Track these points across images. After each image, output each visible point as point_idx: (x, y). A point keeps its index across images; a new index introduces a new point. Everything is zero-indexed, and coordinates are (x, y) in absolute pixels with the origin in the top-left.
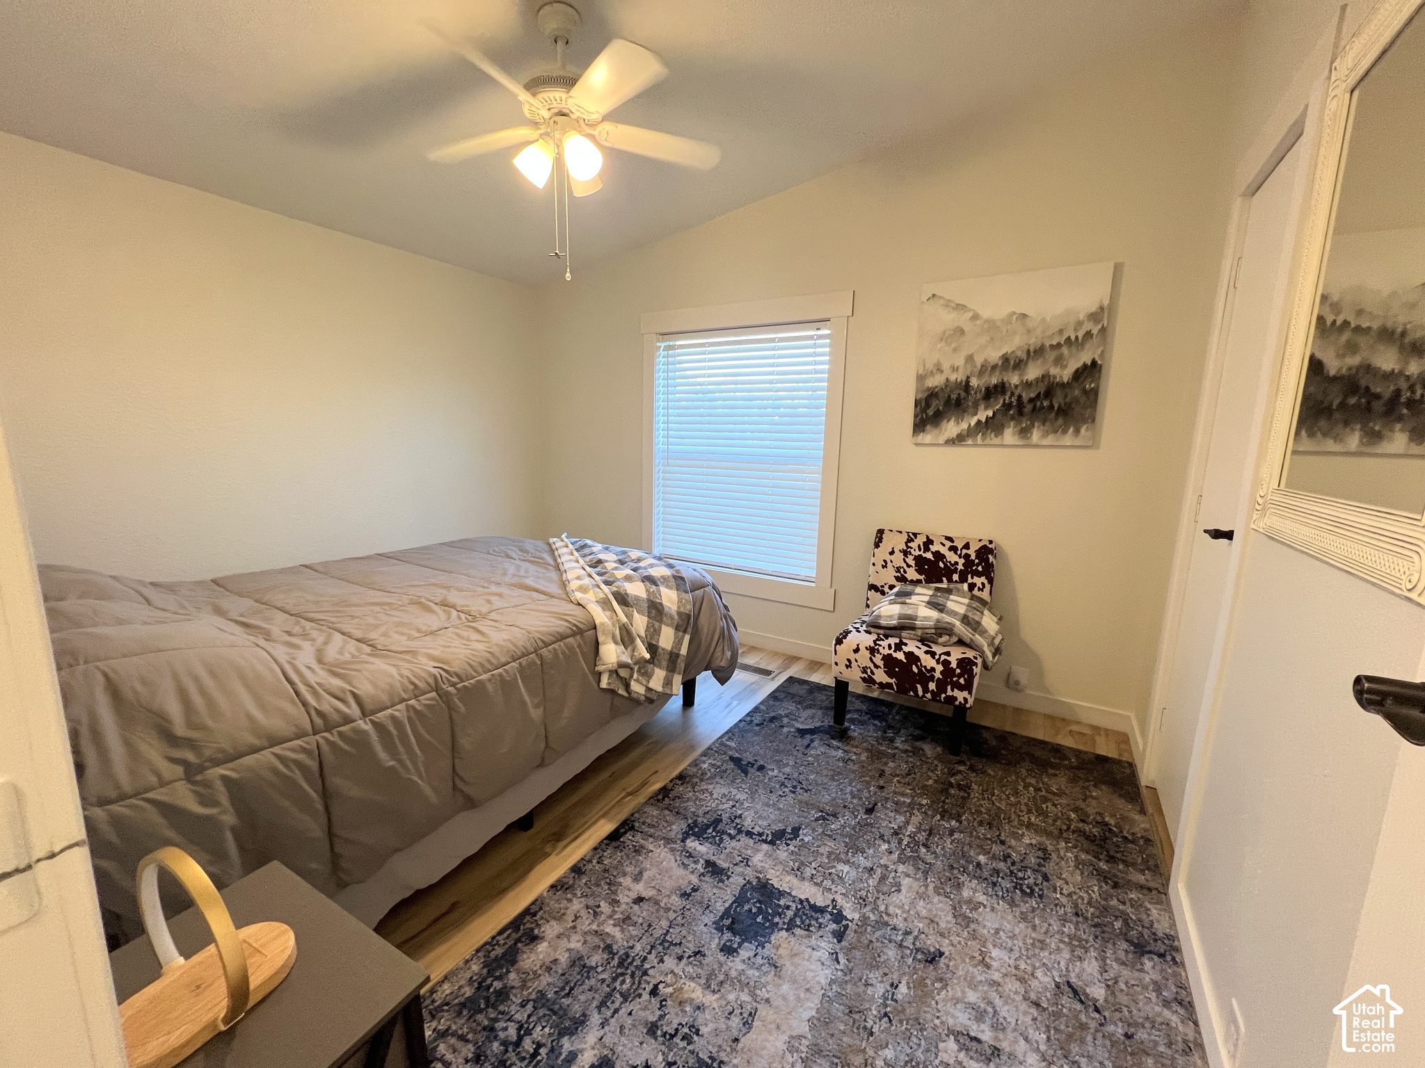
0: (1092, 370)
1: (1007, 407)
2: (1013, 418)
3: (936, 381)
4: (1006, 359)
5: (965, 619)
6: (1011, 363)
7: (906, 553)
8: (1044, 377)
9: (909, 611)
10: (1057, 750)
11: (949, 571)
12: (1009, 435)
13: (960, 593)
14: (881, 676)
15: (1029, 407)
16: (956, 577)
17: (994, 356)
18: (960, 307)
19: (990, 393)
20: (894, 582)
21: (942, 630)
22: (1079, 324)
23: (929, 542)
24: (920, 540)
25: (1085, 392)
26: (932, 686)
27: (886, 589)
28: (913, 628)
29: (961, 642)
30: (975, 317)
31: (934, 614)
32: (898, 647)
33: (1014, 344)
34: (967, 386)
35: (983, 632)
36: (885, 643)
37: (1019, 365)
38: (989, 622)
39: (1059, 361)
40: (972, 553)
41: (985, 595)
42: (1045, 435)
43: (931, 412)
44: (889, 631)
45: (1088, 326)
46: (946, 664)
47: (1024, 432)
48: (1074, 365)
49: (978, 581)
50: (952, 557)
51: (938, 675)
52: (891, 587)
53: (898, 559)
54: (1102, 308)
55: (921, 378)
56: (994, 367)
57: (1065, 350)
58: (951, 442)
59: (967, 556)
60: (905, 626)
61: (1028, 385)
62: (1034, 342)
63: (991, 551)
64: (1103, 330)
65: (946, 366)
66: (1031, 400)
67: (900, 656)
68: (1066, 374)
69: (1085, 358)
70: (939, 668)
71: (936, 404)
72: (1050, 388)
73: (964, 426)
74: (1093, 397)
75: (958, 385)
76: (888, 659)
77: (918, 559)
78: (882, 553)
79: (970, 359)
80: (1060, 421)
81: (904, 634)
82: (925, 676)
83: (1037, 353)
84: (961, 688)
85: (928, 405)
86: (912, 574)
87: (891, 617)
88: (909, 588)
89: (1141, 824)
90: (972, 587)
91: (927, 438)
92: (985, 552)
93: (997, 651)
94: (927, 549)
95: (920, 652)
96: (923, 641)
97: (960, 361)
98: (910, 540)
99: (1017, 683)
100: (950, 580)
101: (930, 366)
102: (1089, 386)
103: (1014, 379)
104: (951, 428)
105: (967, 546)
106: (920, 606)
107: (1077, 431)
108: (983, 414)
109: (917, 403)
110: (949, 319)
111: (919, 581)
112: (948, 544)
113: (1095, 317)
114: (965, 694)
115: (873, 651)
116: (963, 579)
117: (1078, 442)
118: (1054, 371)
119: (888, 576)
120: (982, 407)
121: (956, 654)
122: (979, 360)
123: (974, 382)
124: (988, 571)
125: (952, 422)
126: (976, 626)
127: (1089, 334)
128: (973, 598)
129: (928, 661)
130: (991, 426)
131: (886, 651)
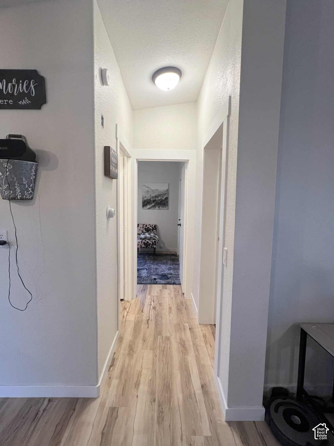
0: (167, 198)
1: (156, 203)
2: (157, 205)
3: (145, 199)
4: (155, 196)
5: (154, 236)
6: (156, 197)
7: (143, 228)
8: (161, 199)
9: (145, 236)
10: (168, 254)
11: (150, 230)
12: (157, 208)
13: (152, 233)
14: (143, 246)
15: (159, 203)
16: (151, 231)
17: (154, 195)
18: (148, 187)
19: (154, 201)
20: (142, 233)
21: (151, 238)
22: (165, 192)
23: (146, 226)
24: (145, 225)
25: (166, 201)
26: (151, 246)
27: (140, 234)
28: (147, 238)
29: (154, 239)
30: (151, 189)
31: (150, 236)
32: (145, 241)
33: (156, 194)
34: (150, 200)
35: (156, 238)
36: (143, 241)
37: (157, 197)
38: (157, 236)
39: (163, 197)
40: (153, 226)
41: (156, 233)
42: (162, 208)
43: (145, 204)
44: (143, 239)
45: (166, 192)
46: (152, 242)
47: (159, 207)
48: (165, 197)
49: (155, 231)
50: (150, 228)
51: (151, 244)
52: (141, 234)
53: (142, 229)
54: (167, 190)
55: (143, 198)
56: (154, 197)
57: (163, 195)
58: (148, 209)
59: (153, 227)
60: (145, 238)
61: (159, 200)
62: (159, 193)
63: (156, 226)
64: (168, 193)
65: (147, 196)
66: (160, 202)
67: (146, 242)
68: (164, 199)
69: (166, 196)
70: (151, 243)
71: (146, 203)
72: (162, 201)
73: (150, 206)
74: (167, 202)
75: (149, 199)
76: (144, 243)
77: (145, 228)
78: (139, 228)
79: (150, 195)
80: (164, 206)
81: (146, 239)
82: (150, 244)
83: (160, 195)
84: (155, 245)
85: (144, 203)
86: (144, 231)
87: (143, 237)
88: (145, 233)
89: (177, 258)
90: (154, 232)
91: (145, 208)
92: (155, 226)
93: (158, 241)
94: (146, 227)
95: (149, 241)
96: (148, 240)
97: (149, 196)
98: (143, 225)
99: (161, 247)
100: (150, 231)
101: (144, 196)
102: (167, 200)
103: (157, 199)
104: (148, 207)
105: (152, 226)
106: (147, 235)
107: (166, 207)
108: (153, 204)
109: (143, 202)
110: (147, 189)
111: (146, 232)
112: (149, 225)
113: (167, 191)
114: (155, 246)
115: (142, 242)
116: (152, 231)
117: (166, 209)
118: (162, 198)
119: (141, 232)
120: (153, 203)
121: (153, 241)
122: (152, 196)
123: (151, 199)
124: (156, 229)
125: (148, 206)
126: (155, 237)
127: (166, 193)
128: (154, 233)
129: (150, 242)
130: (154, 206)
131: (144, 242)
